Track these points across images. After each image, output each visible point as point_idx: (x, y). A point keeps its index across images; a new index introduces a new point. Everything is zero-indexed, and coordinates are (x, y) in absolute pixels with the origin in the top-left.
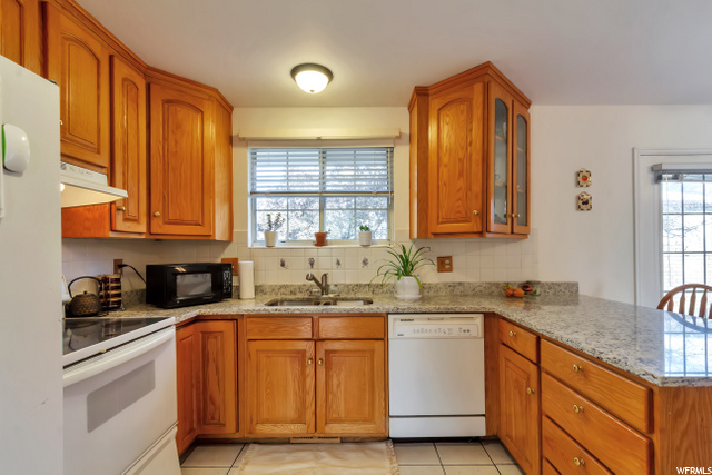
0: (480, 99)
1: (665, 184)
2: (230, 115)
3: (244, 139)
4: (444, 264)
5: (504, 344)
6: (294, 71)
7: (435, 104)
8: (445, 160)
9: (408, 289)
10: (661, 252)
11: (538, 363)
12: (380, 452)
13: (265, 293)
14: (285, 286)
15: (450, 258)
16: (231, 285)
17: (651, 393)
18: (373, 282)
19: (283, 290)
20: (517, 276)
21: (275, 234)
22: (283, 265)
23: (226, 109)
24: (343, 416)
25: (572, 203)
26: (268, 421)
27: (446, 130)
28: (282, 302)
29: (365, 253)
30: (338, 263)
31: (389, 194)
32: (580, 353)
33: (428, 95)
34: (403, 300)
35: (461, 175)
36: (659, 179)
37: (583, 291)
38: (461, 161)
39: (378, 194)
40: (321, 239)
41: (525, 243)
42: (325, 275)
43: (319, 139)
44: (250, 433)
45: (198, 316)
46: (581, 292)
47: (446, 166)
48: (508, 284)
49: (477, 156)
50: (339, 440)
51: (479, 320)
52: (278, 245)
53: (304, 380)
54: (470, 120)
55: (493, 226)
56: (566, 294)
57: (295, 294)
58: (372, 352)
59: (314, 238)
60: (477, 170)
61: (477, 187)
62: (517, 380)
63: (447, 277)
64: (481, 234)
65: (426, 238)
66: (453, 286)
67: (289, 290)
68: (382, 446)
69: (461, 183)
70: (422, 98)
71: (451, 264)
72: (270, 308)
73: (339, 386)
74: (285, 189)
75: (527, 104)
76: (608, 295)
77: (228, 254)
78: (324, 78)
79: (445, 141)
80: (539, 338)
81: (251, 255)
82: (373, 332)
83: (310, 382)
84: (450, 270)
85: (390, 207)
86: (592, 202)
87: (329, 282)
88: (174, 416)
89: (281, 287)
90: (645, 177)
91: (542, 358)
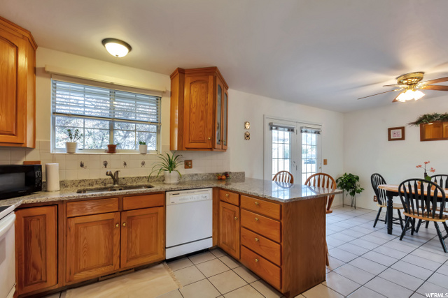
0: (212, 84)
1: (273, 131)
2: (34, 51)
3: (48, 72)
4: (188, 164)
5: (222, 201)
6: (105, 41)
7: (188, 80)
8: (194, 110)
9: (172, 179)
10: (272, 159)
11: (239, 206)
12: (161, 269)
13: (67, 186)
14: (84, 181)
15: (191, 161)
16: (41, 181)
17: (281, 206)
18: (152, 175)
19: (82, 184)
20: (221, 170)
21: (75, 144)
22: (82, 165)
23: (33, 46)
24: (138, 253)
25: (243, 136)
26: (84, 270)
27: (194, 95)
28: (84, 191)
29: (143, 158)
30: (125, 164)
31: (158, 124)
32: (258, 197)
33: (184, 74)
34: (170, 184)
35: (202, 119)
36: (271, 129)
37: (247, 176)
38: (202, 112)
39: (152, 123)
40: (112, 149)
41: (225, 153)
42: (117, 172)
43: (112, 84)
44: (70, 281)
45: (22, 205)
46: (246, 176)
47: (194, 113)
48: (218, 174)
49: (210, 111)
50: (133, 270)
51: (210, 191)
52: (77, 152)
53: (113, 237)
54: (207, 92)
55: (217, 146)
56: (241, 177)
57: (92, 185)
58: (157, 213)
59: (107, 148)
60: (210, 118)
61: (210, 126)
62: (229, 216)
63: (189, 171)
64: (211, 149)
65: (182, 150)
66: (192, 176)
67: (87, 183)
68: (161, 266)
69: (202, 123)
70: (181, 75)
71: (191, 164)
72: (81, 195)
73: (136, 237)
74: (81, 113)
75: (227, 88)
76: (255, 177)
77: (30, 158)
78: (126, 49)
79: (194, 101)
80: (240, 194)
81: (54, 158)
82: (156, 202)
83: (116, 238)
84: (191, 167)
85: (158, 131)
86: (250, 136)
87: (119, 177)
88: (13, 281)
89: (81, 181)
90: (267, 127)
91: (241, 203)
